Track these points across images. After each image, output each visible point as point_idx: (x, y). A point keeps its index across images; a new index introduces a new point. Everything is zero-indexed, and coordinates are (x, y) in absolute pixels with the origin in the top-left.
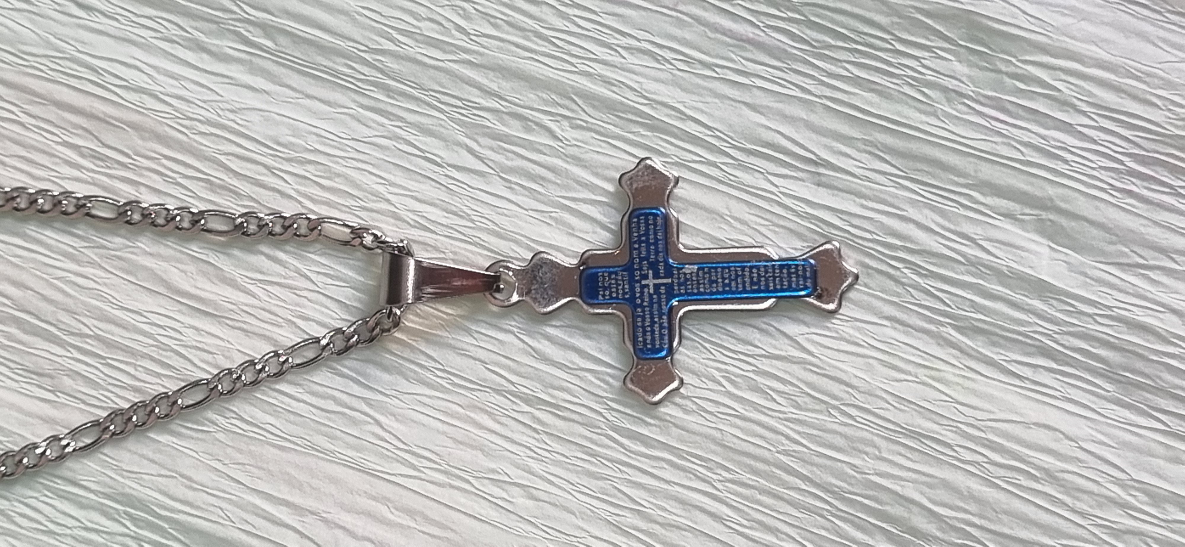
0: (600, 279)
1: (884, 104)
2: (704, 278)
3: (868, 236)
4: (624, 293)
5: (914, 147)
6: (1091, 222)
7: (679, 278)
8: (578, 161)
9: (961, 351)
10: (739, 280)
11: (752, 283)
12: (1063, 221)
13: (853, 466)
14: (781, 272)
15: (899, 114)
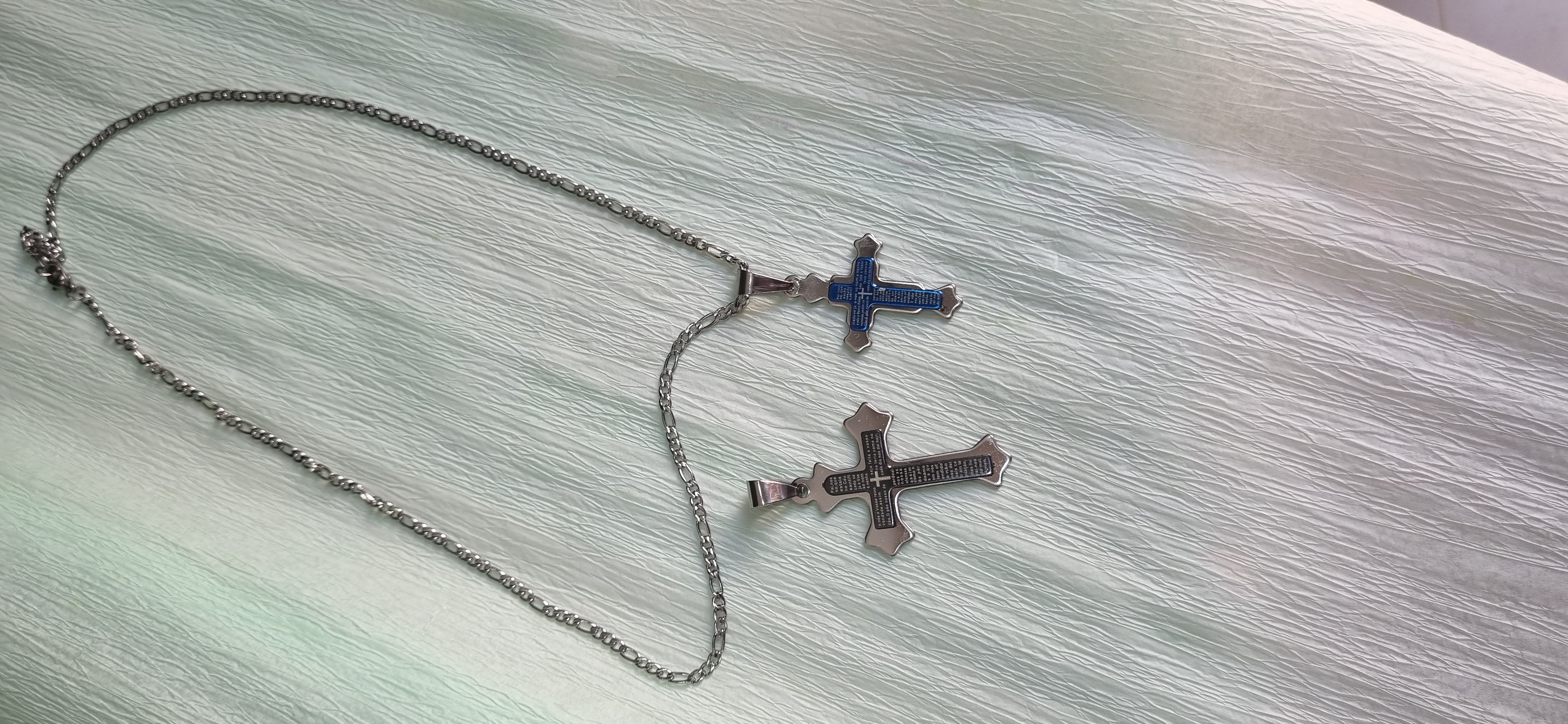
0: (838, 289)
1: (976, 190)
3: (970, 255)
5: (990, 210)
6: (1079, 242)
7: (876, 292)
8: (830, 227)
9: (1018, 309)
10: (905, 298)
12: (1065, 242)
13: (967, 368)
14: (925, 297)
15: (983, 194)
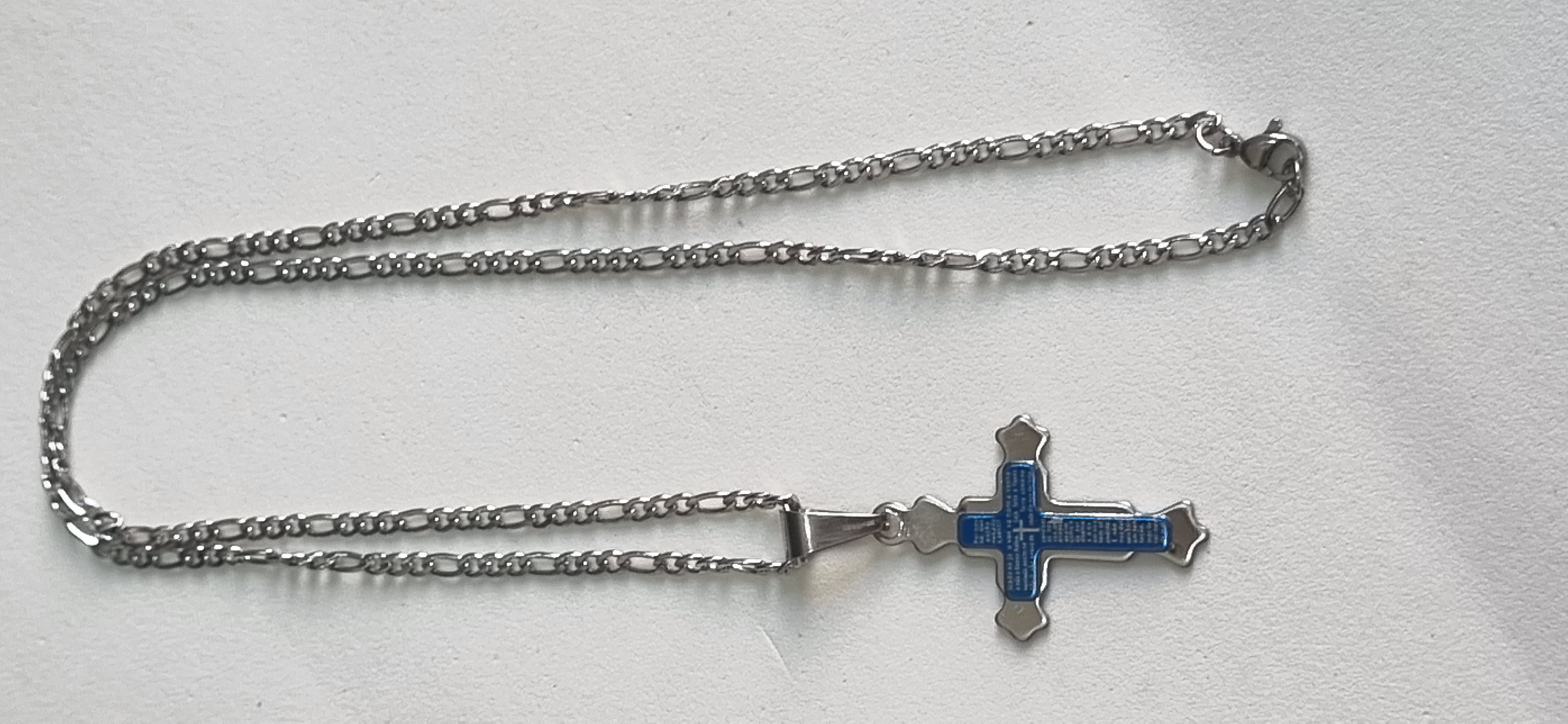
0: (976, 525)
2: (1069, 530)
4: (997, 539)
7: (1046, 528)
10: (1101, 533)
11: (1112, 537)
14: (1138, 528)
